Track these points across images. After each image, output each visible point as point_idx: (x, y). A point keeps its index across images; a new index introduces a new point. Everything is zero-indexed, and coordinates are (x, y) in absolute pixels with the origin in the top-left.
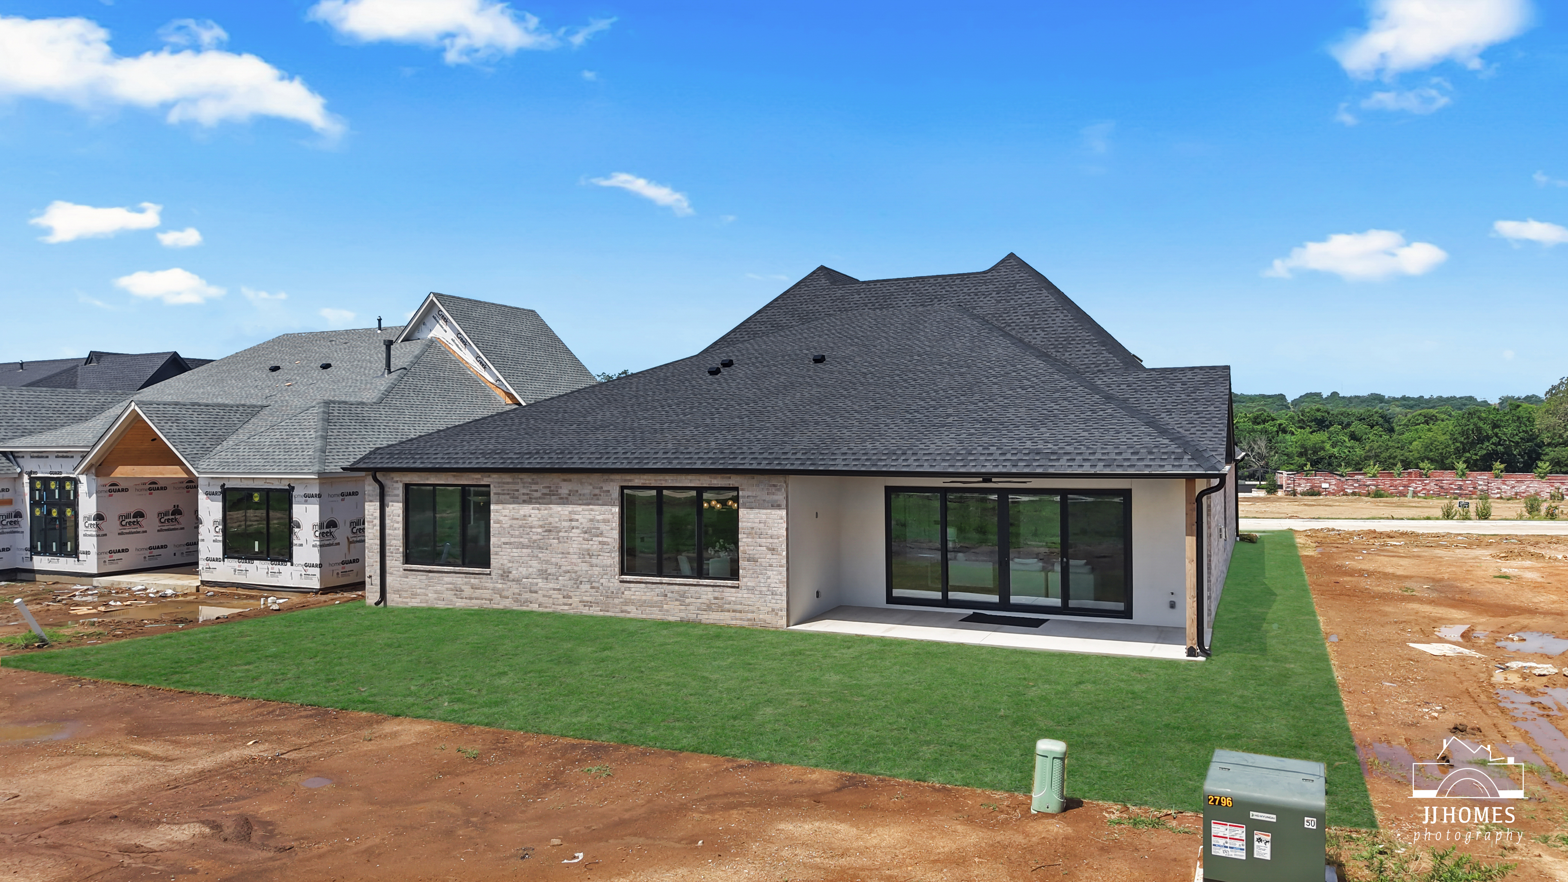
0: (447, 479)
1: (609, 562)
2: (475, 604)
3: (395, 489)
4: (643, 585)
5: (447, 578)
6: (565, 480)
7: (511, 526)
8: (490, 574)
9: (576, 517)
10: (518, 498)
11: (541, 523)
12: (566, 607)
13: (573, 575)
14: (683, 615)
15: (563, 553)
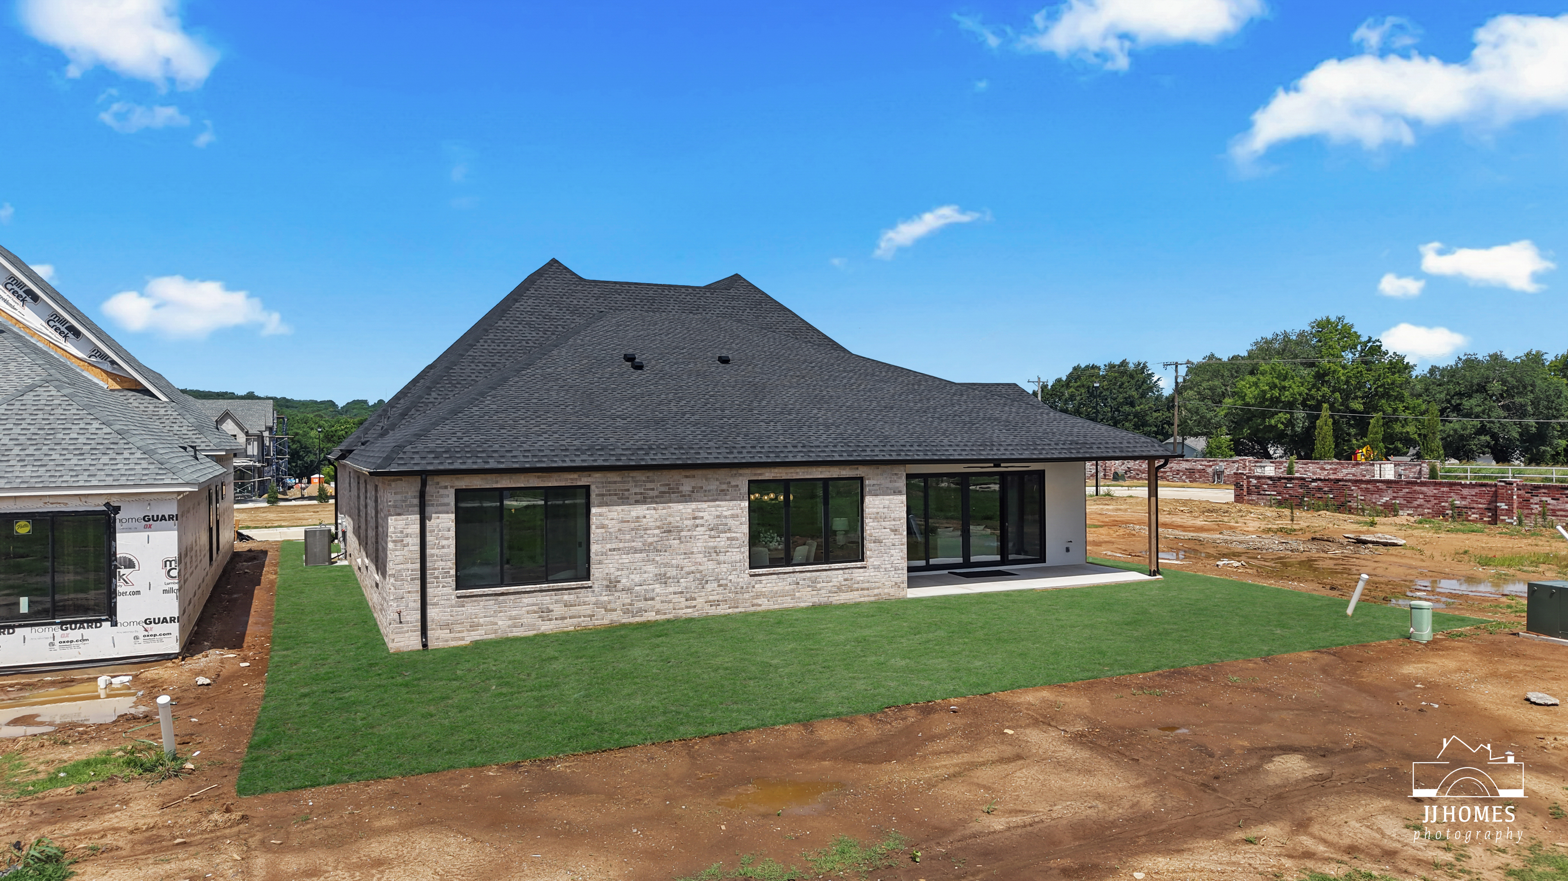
0: (528, 481)
1: (738, 557)
2: (569, 625)
3: (442, 496)
4: (775, 576)
5: (527, 600)
6: (687, 477)
7: (620, 530)
8: (591, 587)
9: (701, 514)
10: (628, 498)
11: (658, 524)
12: (690, 610)
13: (698, 575)
14: (816, 600)
15: (685, 554)
